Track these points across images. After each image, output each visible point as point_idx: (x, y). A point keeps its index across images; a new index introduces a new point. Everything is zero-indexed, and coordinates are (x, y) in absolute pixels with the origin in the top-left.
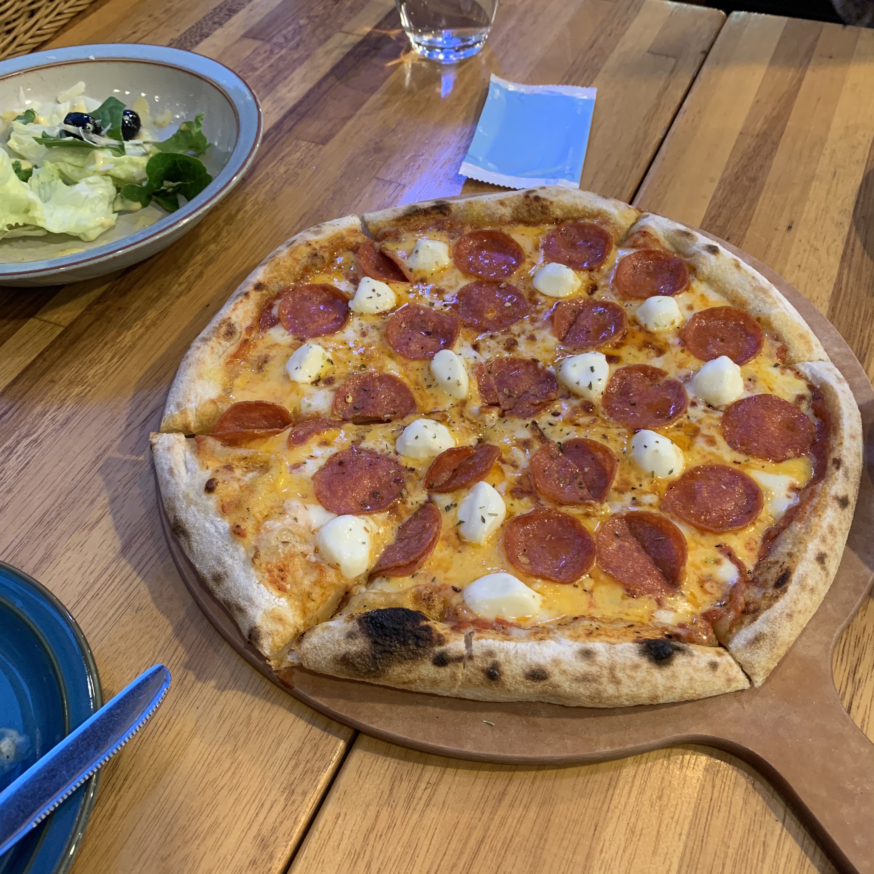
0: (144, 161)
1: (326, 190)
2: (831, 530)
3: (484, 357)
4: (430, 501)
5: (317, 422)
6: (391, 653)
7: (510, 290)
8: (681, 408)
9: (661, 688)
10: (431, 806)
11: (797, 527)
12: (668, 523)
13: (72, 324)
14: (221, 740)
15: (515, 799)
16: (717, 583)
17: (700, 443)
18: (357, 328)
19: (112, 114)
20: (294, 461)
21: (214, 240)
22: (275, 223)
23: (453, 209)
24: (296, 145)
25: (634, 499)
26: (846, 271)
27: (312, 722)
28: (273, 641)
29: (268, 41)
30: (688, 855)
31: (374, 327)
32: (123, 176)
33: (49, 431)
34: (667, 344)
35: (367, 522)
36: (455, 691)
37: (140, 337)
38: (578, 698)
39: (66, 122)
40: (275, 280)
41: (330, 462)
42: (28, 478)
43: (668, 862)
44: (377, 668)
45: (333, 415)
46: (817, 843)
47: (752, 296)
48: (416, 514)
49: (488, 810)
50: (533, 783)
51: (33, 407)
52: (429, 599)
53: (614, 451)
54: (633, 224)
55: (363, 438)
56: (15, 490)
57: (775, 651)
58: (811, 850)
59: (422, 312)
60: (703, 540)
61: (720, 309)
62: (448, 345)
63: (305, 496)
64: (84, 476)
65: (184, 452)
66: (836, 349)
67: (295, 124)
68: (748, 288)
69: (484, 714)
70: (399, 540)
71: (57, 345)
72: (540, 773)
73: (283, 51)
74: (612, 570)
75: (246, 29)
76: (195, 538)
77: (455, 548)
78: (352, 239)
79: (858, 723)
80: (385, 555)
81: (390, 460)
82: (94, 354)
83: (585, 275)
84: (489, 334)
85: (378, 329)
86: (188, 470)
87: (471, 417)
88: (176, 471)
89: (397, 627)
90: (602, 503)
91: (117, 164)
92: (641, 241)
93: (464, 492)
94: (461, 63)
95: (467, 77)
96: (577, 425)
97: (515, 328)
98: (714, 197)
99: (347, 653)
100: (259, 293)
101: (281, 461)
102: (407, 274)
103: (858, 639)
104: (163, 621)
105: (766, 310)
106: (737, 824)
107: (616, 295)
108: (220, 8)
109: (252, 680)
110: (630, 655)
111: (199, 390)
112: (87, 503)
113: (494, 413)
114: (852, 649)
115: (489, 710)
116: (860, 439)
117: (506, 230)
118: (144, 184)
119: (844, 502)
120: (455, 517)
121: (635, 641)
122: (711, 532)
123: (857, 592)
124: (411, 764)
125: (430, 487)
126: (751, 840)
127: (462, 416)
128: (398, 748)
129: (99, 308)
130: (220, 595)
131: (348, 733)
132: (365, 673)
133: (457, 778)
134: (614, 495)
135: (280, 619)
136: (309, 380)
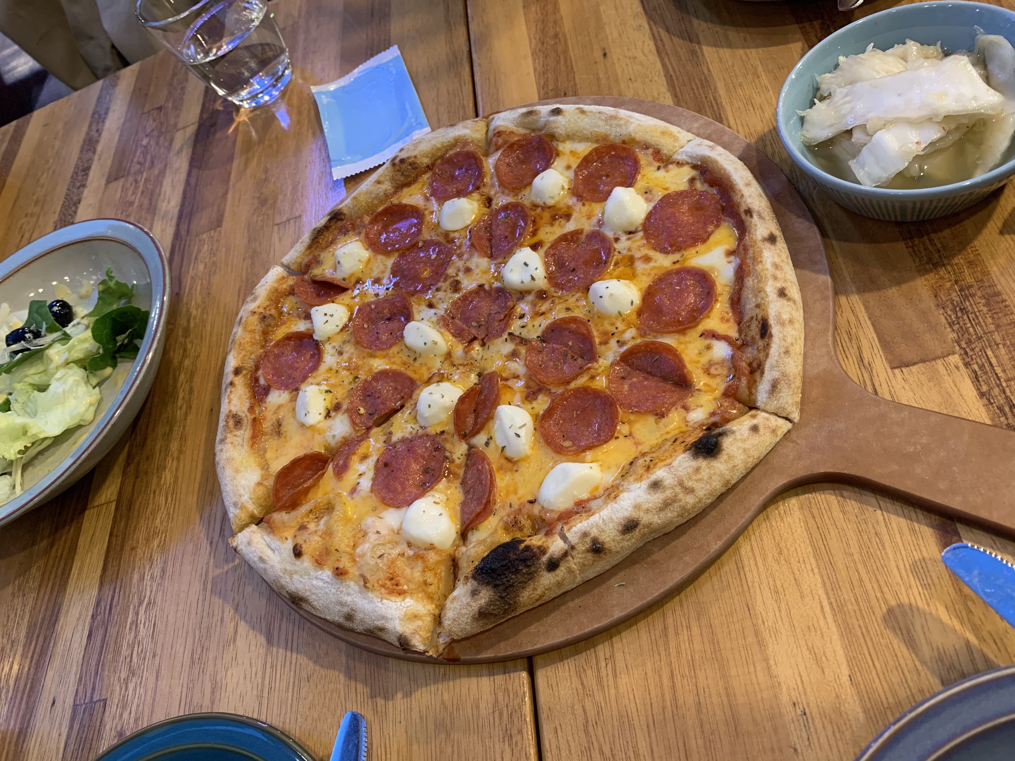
0: (89, 333)
1: (244, 260)
2: (776, 266)
3: (442, 309)
4: (471, 447)
5: (348, 445)
6: (512, 586)
7: (428, 244)
8: (610, 249)
9: (727, 473)
10: (618, 675)
11: (750, 282)
12: (653, 343)
13: (120, 493)
14: (433, 734)
15: (676, 627)
16: (718, 364)
17: (640, 266)
18: (333, 351)
19: (40, 315)
20: (349, 488)
21: (185, 355)
22: (222, 311)
23: (345, 211)
24: (200, 241)
25: (618, 342)
26: (667, 60)
27: (491, 674)
28: (420, 636)
29: (128, 174)
30: (827, 581)
31: (344, 342)
32: (80, 355)
33: (154, 589)
34: (569, 207)
35: (433, 496)
36: (579, 580)
37: (177, 469)
38: (671, 522)
39: (8, 345)
40: (246, 358)
41: (377, 469)
42: (162, 636)
43: (817, 598)
44: (510, 604)
45: (357, 431)
46: (913, 507)
47: (608, 127)
48: (467, 465)
49: (662, 649)
50: (682, 606)
51: (131, 579)
52: (516, 522)
53: (581, 316)
54: (487, 131)
55: (391, 433)
56: (159, 652)
57: (793, 386)
58: (913, 515)
59: (373, 306)
60: (687, 339)
61: (590, 153)
62: (409, 318)
63: (374, 509)
64: (203, 605)
65: (262, 537)
66: (696, 125)
67: (189, 224)
68: (601, 123)
69: (613, 580)
70: (466, 493)
71: (118, 518)
72: (683, 595)
73: (145, 175)
74: (636, 407)
75: (106, 177)
76: (312, 598)
77: (511, 470)
78: (284, 286)
79: (888, 397)
80: (463, 512)
81: (421, 437)
82: (150, 506)
83: (476, 195)
84: (434, 288)
85: (349, 342)
86: (273, 551)
87: (461, 362)
88: (265, 558)
89: (504, 563)
90: (597, 361)
91: (69, 350)
92: (500, 141)
93: (491, 423)
94: (283, 94)
95: (295, 101)
96: (543, 314)
97: (451, 271)
98: (535, 69)
99: (480, 608)
100: (240, 376)
101: (339, 495)
102: (343, 284)
103: (849, 334)
104: (333, 674)
105: (624, 131)
106: (848, 534)
107: (508, 195)
108: (76, 173)
109: (427, 674)
110: (686, 464)
111: (243, 482)
112: (219, 624)
113: (477, 346)
114: (849, 344)
115: (614, 574)
116: (754, 183)
117: (395, 201)
118: (101, 351)
119: (772, 239)
120: (497, 446)
121: (685, 451)
122: (690, 328)
123: (825, 298)
124: (584, 654)
125: (465, 436)
126: (865, 537)
127: (454, 365)
128: (568, 649)
129: (132, 467)
130: (360, 628)
131: (525, 663)
132: (504, 613)
133: (625, 641)
134: (601, 349)
135: (415, 616)
136: (321, 418)
